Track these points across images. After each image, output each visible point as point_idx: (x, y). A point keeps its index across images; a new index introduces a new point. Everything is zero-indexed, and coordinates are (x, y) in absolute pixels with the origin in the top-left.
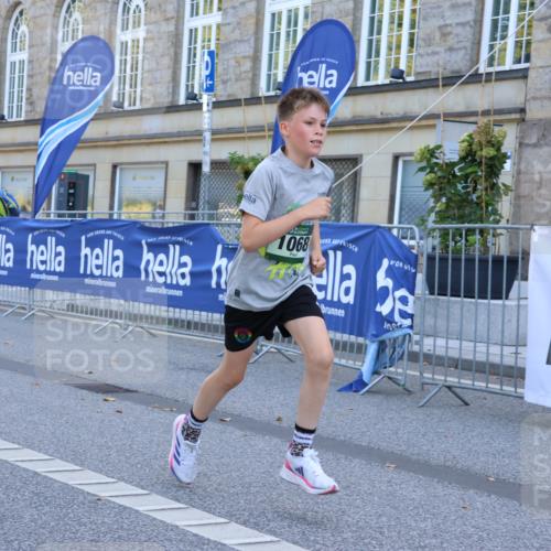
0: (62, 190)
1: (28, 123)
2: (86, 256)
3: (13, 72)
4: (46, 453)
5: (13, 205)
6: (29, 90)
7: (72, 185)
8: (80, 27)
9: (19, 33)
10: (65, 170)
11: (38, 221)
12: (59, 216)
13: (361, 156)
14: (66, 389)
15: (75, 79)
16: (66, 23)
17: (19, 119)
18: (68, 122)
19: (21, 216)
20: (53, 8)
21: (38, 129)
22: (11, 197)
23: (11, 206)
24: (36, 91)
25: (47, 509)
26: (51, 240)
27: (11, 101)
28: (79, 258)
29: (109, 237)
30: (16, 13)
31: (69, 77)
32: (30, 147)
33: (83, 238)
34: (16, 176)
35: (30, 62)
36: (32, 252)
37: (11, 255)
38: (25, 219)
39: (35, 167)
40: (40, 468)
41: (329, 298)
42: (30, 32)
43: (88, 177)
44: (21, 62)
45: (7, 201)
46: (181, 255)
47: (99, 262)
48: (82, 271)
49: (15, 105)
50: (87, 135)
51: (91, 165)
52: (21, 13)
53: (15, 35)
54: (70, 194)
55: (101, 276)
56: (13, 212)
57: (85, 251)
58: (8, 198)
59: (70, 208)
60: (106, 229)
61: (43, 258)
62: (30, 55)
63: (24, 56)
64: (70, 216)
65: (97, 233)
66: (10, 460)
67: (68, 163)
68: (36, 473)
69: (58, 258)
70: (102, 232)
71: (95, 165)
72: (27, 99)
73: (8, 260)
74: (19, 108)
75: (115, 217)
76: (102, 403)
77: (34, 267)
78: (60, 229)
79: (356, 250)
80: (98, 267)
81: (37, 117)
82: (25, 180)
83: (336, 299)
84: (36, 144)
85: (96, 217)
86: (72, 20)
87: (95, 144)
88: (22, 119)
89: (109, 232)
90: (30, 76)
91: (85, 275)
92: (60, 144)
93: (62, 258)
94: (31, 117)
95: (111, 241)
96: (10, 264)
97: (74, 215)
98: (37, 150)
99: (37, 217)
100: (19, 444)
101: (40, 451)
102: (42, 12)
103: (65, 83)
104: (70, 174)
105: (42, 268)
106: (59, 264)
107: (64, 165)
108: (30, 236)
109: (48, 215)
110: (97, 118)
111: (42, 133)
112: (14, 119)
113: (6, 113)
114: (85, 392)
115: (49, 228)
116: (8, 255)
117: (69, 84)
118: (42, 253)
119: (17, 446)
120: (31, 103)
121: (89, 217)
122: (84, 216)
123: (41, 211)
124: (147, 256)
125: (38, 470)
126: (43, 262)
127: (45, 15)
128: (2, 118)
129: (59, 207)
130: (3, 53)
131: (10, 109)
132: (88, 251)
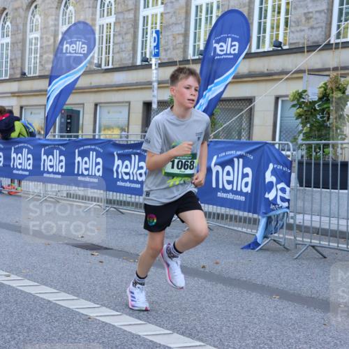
0: (63, 120)
1: (41, 77)
2: (79, 162)
3: (31, 45)
4: (55, 288)
5: (32, 130)
6: (41, 56)
7: (69, 117)
8: (73, 16)
9: (35, 20)
10: (65, 107)
11: (48, 140)
12: (61, 136)
13: (254, 97)
14: (67, 247)
15: (71, 49)
16: (64, 14)
17: (34, 75)
18: (67, 76)
19: (37, 137)
20: (56, 3)
21: (47, 81)
22: (30, 124)
23: (30, 130)
24: (45, 57)
25: (56, 324)
26: (56, 152)
27: (30, 63)
28: (74, 163)
29: (94, 150)
30: (33, 7)
31: (67, 48)
32: (43, 93)
33: (77, 151)
34: (34, 111)
35: (42, 38)
36: (44, 160)
37: (31, 161)
38: (39, 139)
39: (45, 105)
40: (52, 298)
41: (235, 189)
42: (42, 20)
43: (79, 111)
44: (36, 39)
45: (28, 128)
46: (139, 162)
47: (87, 166)
48: (76, 172)
49: (32, 66)
50: (79, 84)
51: (81, 104)
52: (36, 7)
53: (32, 21)
54: (68, 123)
55: (88, 175)
56: (32, 134)
57: (78, 159)
58: (28, 125)
59: (68, 132)
60: (91, 145)
61: (51, 164)
62: (42, 34)
63: (38, 34)
64: (68, 136)
65: (86, 147)
66: (32, 292)
67: (68, 102)
68: (49, 301)
69: (61, 164)
70: (89, 147)
71: (83, 104)
72: (40, 62)
73: (29, 165)
74: (35, 68)
75: (97, 137)
76: (90, 257)
77: (46, 170)
78: (61, 145)
79: (252, 158)
80: (86, 169)
81: (47, 73)
82: (39, 114)
83: (239, 189)
84: (46, 91)
85: (84, 137)
86: (68, 11)
87: (83, 90)
88: (37, 75)
89: (93, 147)
90: (42, 48)
91: (78, 175)
92: (61, 91)
93: (63, 164)
94: (42, 74)
95: (95, 153)
96: (30, 168)
97: (71, 136)
98: (46, 95)
99: (47, 137)
100: (38, 282)
101: (51, 287)
102: (49, 6)
103: (64, 51)
104: (68, 110)
105: (51, 170)
106: (62, 167)
107: (64, 104)
108: (43, 150)
109: (54, 136)
111: (50, 84)
112: (32, 75)
113: (26, 71)
114: (79, 249)
115: (55, 145)
116: (29, 162)
117: (66, 52)
118: (51, 161)
119: (36, 284)
120: (42, 65)
121: (80, 138)
122: (77, 136)
123: (50, 134)
124: (118, 162)
125: (50, 299)
126: (51, 166)
128: (25, 74)
129: (61, 131)
130: (24, 33)
131: (29, 68)
132: (80, 159)
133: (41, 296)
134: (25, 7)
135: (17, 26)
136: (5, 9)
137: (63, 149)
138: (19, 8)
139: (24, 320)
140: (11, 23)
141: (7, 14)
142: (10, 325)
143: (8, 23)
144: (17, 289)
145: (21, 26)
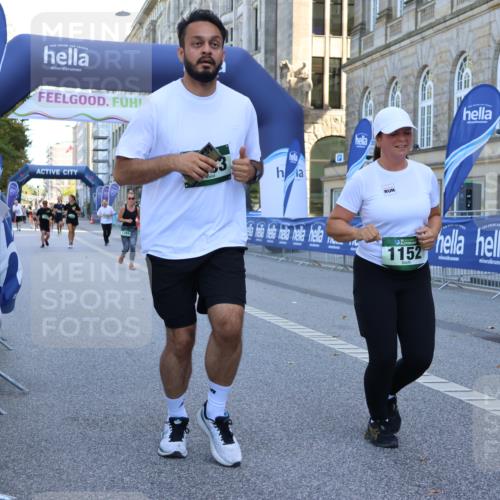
0: (462, 195)
1: (435, 149)
2: (480, 243)
3: (423, 114)
4: (466, 386)
6: (435, 126)
7: (469, 192)
8: (470, 78)
9: (427, 86)
10: (467, 181)
11: (447, 218)
12: (462, 214)
14: (475, 340)
15: (471, 116)
16: (460, 77)
17: (428, 147)
18: (468, 147)
20: (450, 67)
21: (444, 153)
24: (440, 127)
26: (455, 232)
27: (423, 134)
28: (475, 244)
29: (499, 228)
30: (425, 73)
31: (467, 115)
32: (439, 166)
33: (479, 230)
35: (435, 106)
39: (441, 180)
40: (464, 397)
42: (434, 86)
43: (481, 185)
44: (429, 107)
47: (490, 247)
49: (425, 137)
50: (483, 154)
51: (482, 177)
52: (428, 73)
53: (424, 88)
54: (468, 199)
55: (492, 257)
57: (480, 239)
59: (468, 209)
60: (496, 222)
61: (449, 245)
62: (435, 101)
63: (430, 102)
64: (469, 214)
65: (490, 225)
67: (470, 175)
68: (461, 400)
69: (460, 245)
70: (494, 225)
71: (484, 177)
72: (434, 132)
74: (429, 139)
78: (461, 223)
80: (489, 251)
81: (441, 144)
84: (443, 164)
86: (464, 74)
88: (431, 147)
89: (499, 225)
90: (435, 116)
92: (462, 163)
93: (462, 245)
94: (437, 145)
97: (472, 214)
98: (444, 168)
99: (447, 216)
100: (446, 379)
101: (461, 384)
102: (443, 70)
103: (464, 118)
104: (468, 184)
106: (460, 248)
107: (466, 177)
109: (453, 214)
110: (492, 140)
111: (447, 157)
112: (425, 147)
113: (419, 143)
114: (490, 342)
115: (454, 224)
117: (467, 120)
118: (448, 241)
119: (444, 380)
120: (437, 135)
121: (482, 215)
122: (479, 214)
123: (448, 212)
126: (448, 248)
127: (445, 72)
128: (417, 146)
129: (460, 208)
130: (416, 102)
131: (422, 140)
132: (482, 239)
133: (451, 394)
134: (416, 74)
135: (408, 95)
136: (394, 78)
137: (463, 227)
138: (410, 75)
139: (434, 421)
140: (401, 92)
141: (396, 84)
142: (420, 426)
143: (398, 93)
144: (423, 386)
145: (412, 95)
